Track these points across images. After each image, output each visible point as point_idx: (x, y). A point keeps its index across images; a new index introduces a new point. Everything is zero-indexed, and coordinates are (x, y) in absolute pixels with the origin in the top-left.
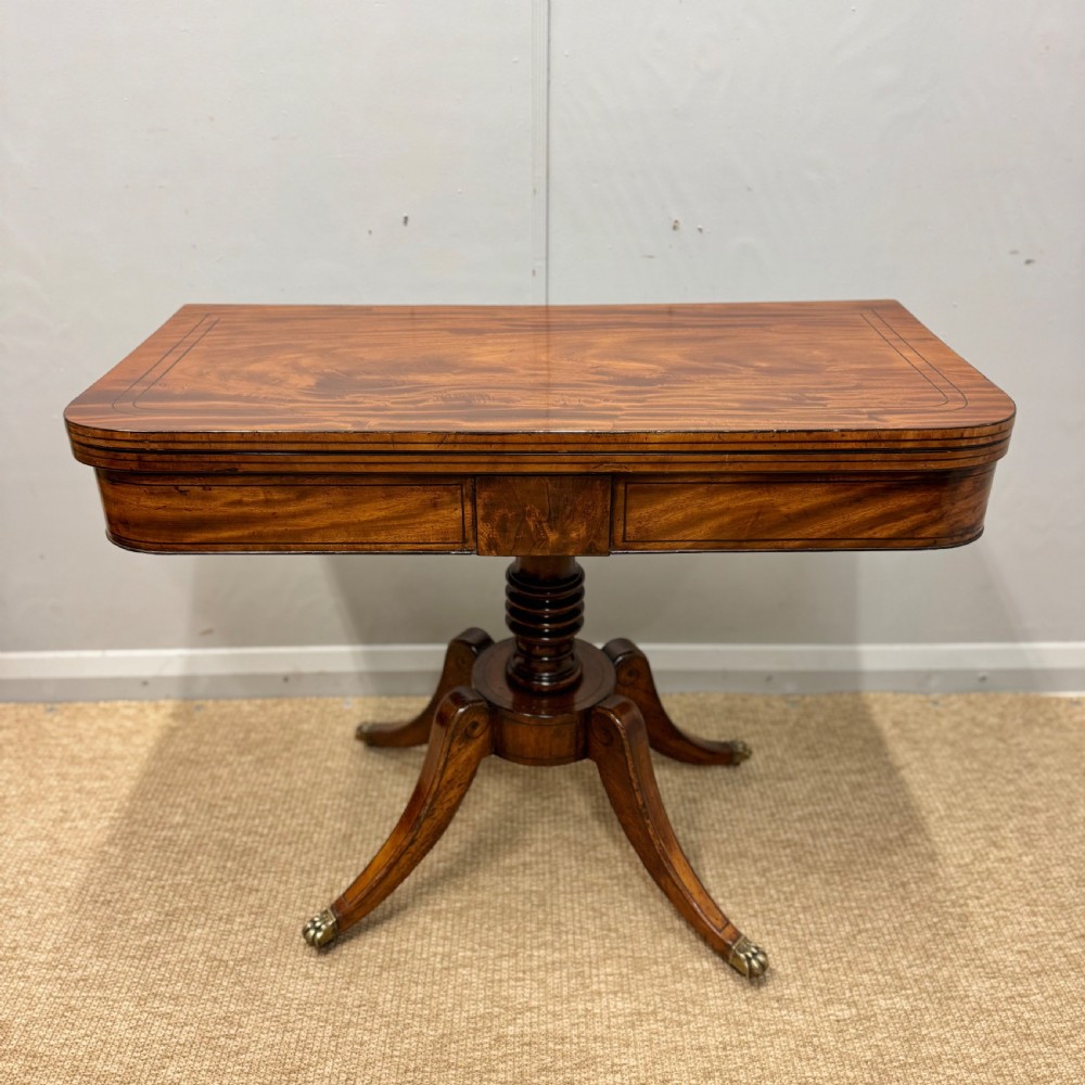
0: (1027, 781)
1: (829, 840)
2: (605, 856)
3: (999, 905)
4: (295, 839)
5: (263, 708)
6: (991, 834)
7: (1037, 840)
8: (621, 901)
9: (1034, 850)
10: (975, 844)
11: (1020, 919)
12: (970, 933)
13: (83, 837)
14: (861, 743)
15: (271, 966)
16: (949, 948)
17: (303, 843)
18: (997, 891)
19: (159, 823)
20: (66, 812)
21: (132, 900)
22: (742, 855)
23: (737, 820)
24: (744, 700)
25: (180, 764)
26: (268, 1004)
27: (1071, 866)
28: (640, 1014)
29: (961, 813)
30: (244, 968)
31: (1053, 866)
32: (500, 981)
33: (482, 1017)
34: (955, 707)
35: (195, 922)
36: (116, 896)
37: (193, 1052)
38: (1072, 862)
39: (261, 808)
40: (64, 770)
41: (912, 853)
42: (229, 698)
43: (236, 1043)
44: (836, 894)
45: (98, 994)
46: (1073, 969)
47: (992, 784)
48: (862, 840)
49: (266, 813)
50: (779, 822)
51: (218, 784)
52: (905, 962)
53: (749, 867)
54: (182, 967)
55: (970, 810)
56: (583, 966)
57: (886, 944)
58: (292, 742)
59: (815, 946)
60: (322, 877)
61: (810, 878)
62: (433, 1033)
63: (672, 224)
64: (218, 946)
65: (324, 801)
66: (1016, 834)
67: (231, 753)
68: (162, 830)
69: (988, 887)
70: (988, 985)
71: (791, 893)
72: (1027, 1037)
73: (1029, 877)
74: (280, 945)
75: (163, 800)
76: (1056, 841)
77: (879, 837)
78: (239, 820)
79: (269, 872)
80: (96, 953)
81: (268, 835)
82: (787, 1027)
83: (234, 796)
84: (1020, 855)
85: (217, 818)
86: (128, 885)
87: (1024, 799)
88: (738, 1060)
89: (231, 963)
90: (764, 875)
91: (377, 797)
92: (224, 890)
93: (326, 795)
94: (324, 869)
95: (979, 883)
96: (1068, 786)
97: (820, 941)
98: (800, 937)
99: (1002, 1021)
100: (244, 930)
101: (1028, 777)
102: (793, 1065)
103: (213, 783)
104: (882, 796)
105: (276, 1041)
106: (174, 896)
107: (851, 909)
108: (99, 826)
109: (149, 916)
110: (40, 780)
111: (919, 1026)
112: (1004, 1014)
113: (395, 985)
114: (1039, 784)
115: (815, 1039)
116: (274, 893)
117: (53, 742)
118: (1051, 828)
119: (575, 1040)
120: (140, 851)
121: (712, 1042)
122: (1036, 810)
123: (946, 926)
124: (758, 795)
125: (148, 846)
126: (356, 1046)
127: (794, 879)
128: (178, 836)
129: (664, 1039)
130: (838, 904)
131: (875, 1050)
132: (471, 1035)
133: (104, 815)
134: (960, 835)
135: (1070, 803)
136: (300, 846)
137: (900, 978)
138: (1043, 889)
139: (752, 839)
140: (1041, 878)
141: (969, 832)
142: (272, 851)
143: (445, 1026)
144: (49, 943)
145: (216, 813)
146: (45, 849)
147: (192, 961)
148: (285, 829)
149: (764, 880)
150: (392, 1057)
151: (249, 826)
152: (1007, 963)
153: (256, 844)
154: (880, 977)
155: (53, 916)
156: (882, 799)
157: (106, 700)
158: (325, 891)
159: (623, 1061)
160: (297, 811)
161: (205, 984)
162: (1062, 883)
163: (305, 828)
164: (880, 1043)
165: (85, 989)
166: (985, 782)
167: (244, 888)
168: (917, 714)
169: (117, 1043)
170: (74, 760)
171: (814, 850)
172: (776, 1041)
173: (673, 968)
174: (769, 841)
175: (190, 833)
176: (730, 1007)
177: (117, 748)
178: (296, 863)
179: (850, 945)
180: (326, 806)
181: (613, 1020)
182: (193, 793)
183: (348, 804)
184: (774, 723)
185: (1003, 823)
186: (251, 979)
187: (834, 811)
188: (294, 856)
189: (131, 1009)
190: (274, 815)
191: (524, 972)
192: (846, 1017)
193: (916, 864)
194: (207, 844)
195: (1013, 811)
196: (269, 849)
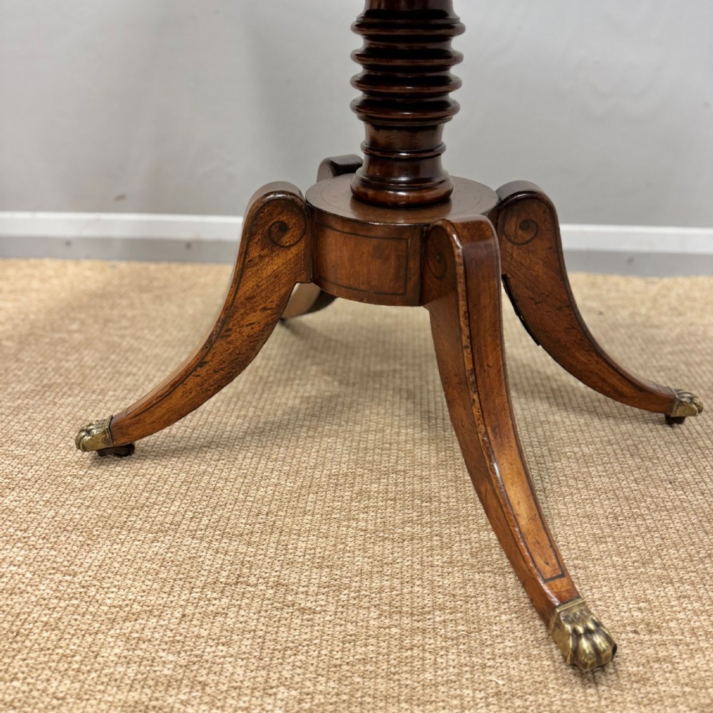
5: (167, 268)
32: (366, 449)
43: (82, 482)
64: (86, 410)
78: (129, 330)
88: (632, 529)
92: (104, 373)
116: (151, 377)
119: (445, 500)
121: (600, 512)
126: (208, 491)
132: (332, 489)
143: (304, 480)
147: (57, 419)
150: (245, 501)
153: (141, 346)
167: (122, 373)
172: (675, 516)
175: (83, 336)
176: (617, 485)
177: (35, 286)
190: (163, 329)
194: (96, 344)
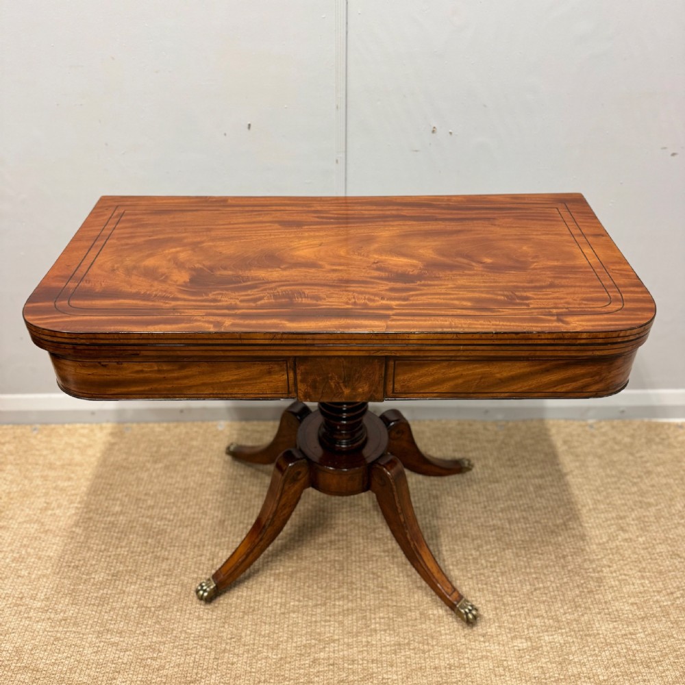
0: (645, 483)
1: (520, 525)
2: (381, 536)
3: (622, 572)
4: (190, 523)
5: (168, 429)
6: (620, 521)
7: (648, 526)
8: (390, 568)
9: (646, 533)
10: (610, 529)
11: (634, 581)
12: (603, 591)
13: (59, 521)
14: (542, 455)
15: (177, 611)
16: (589, 601)
17: (195, 526)
18: (621, 562)
19: (106, 511)
20: (48, 503)
21: (91, 565)
22: (465, 536)
23: (463, 511)
24: (470, 425)
25: (117, 470)
26: (176, 637)
27: (669, 544)
28: (399, 645)
29: (602, 507)
30: (161, 613)
31: (657, 544)
32: (316, 622)
33: (305, 646)
34: (603, 430)
35: (130, 580)
36: (81, 562)
37: (132, 668)
38: (669, 542)
39: (169, 501)
40: (45, 473)
41: (570, 535)
42: (147, 422)
43: (157, 663)
44: (522, 563)
45: (73, 629)
46: (664, 616)
47: (623, 486)
48: (540, 525)
49: (172, 505)
50: (489, 513)
51: (141, 484)
52: (562, 611)
53: (470, 544)
54: (123, 612)
55: (608, 504)
56: (366, 612)
57: (551, 598)
58: (187, 454)
59: (508, 599)
60: (207, 550)
61: (507, 552)
62: (275, 657)
63: (432, 129)
64: (145, 597)
65: (207, 497)
66: (636, 522)
67: (149, 461)
68: (108, 516)
69: (616, 559)
70: (611, 626)
71: (494, 562)
72: (633, 661)
73: (642, 552)
74: (182, 597)
75: (108, 495)
76: (660, 527)
77: (550, 524)
78: (155, 510)
79: (174, 546)
80: (71, 602)
81: (173, 520)
82: (489, 654)
83: (152, 492)
84: (637, 537)
85: (141, 508)
86: (88, 555)
87: (642, 496)
88: (458, 676)
89: (153, 609)
90: (478, 550)
91: (240, 494)
92: (147, 559)
93: (208, 492)
94: (208, 545)
95: (611, 556)
96: (671, 488)
97: (511, 596)
98: (499, 593)
99: (618, 651)
100: (161, 586)
101: (646, 481)
102: (491, 679)
103: (138, 484)
104: (554, 494)
105: (182, 662)
106: (117, 563)
107: (531, 573)
108: (68, 514)
109: (99, 577)
110: (31, 480)
111: (568, 654)
112: (620, 646)
113: (252, 625)
114: (653, 486)
115: (505, 663)
116: (178, 561)
117: (37, 453)
118: (658, 518)
119: (361, 662)
120: (95, 531)
121: (443, 664)
122: (649, 505)
123: (589, 586)
124: (476, 493)
125: (99, 528)
126: (229, 666)
127: (497, 552)
128: (118, 521)
129: (414, 661)
130: (523, 570)
131: (540, 670)
132: (298, 659)
133: (72, 506)
134: (601, 522)
135: (671, 500)
136: (193, 528)
137: (558, 622)
138: (650, 561)
139: (471, 524)
140: (649, 553)
141: (607, 520)
142: (176, 531)
143: (282, 653)
144: (43, 595)
145: (140, 505)
146: (36, 530)
147: (129, 607)
148: (184, 517)
149: (478, 553)
150: (250, 672)
151: (161, 514)
152: (625, 612)
153: (166, 527)
154: (546, 621)
155: (44, 576)
156: (554, 497)
157: (69, 423)
158: (209, 560)
159: (389, 676)
160: (191, 503)
161: (138, 623)
162: (662, 556)
163: (196, 516)
164: (544, 665)
165: (66, 626)
166: (619, 485)
167: (159, 557)
168: (579, 435)
169: (86, 662)
170: (51, 466)
171: (510, 532)
172: (482, 663)
173: (421, 614)
174: (482, 526)
175: (125, 518)
176: (454, 641)
177: (78, 458)
178: (190, 540)
179: (530, 599)
180: (209, 500)
181: (383, 648)
182: (126, 490)
183: (222, 499)
184: (489, 441)
185: (628, 514)
186: (165, 620)
187: (523, 504)
188: (190, 535)
189: (94, 640)
190: (176, 507)
191: (330, 616)
192: (525, 647)
193: (573, 543)
194: (135, 527)
195: (635, 505)
196: (174, 530)
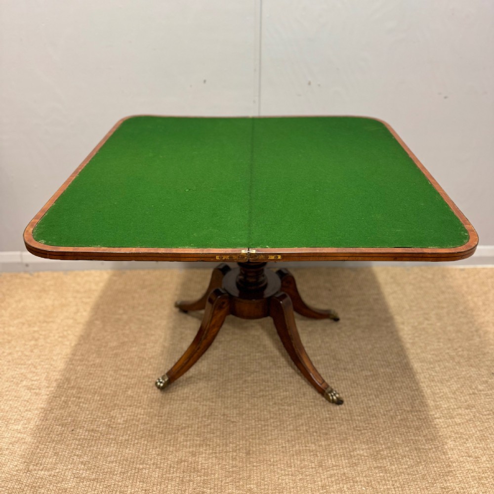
5: (149, 273)
29: (415, 308)
32: (245, 363)
33: (240, 374)
34: (415, 272)
40: (75, 295)
42: (135, 269)
44: (366, 335)
46: (451, 360)
52: (391, 358)
54: (129, 360)
55: (418, 307)
58: (162, 285)
59: (358, 352)
61: (357, 330)
62: (222, 380)
63: (308, 83)
71: (350, 335)
101: (441, 296)
103: (133, 299)
107: (372, 340)
109: (115, 344)
110: (66, 299)
111: (395, 377)
115: (358, 381)
177: (94, 287)
179: (371, 352)
185: (430, 312)
189: (113, 373)
191: (253, 360)
192: (369, 375)
